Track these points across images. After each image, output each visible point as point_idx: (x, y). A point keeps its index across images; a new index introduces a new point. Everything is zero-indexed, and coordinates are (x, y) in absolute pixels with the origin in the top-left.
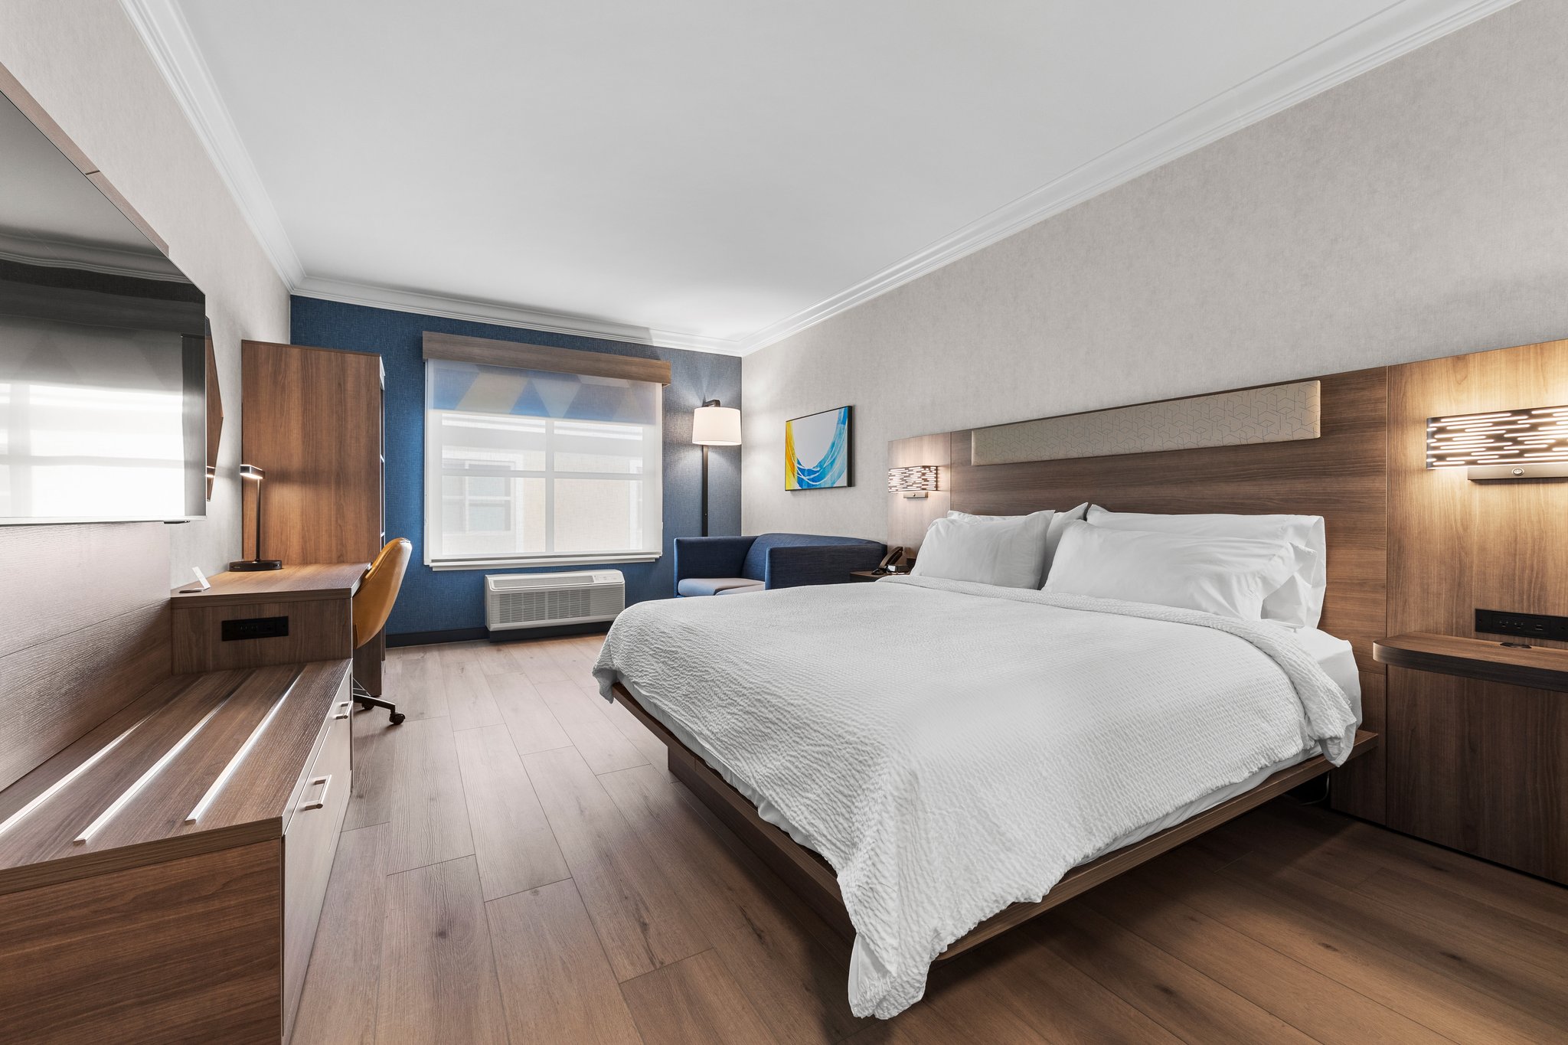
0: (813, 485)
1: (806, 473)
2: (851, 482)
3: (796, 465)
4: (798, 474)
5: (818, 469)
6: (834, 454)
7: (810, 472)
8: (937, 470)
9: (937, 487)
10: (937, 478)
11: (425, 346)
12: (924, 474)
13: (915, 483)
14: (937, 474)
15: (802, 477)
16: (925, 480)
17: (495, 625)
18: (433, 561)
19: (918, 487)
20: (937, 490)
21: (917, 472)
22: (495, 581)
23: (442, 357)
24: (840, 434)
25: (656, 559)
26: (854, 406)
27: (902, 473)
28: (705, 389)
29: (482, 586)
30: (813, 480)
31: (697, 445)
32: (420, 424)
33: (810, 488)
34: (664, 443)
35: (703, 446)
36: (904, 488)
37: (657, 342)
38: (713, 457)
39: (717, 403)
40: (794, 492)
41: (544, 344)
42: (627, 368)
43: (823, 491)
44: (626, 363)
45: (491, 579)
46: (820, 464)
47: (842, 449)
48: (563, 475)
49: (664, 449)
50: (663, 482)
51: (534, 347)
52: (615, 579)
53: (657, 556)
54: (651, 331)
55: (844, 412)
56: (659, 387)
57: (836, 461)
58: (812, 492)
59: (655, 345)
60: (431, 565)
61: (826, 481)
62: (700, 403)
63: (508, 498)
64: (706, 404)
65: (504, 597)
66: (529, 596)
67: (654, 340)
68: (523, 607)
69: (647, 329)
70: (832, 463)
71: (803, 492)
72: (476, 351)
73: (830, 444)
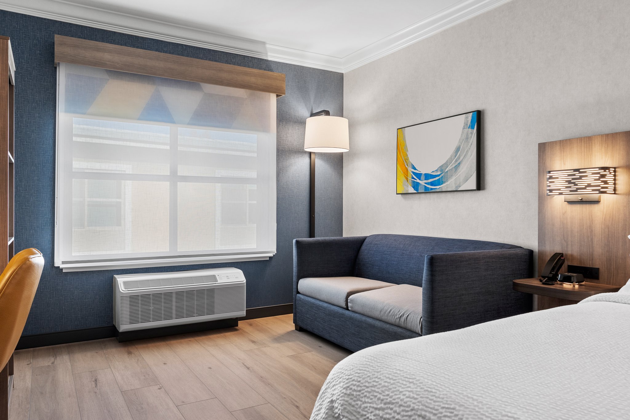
0: (432, 189)
1: (423, 177)
2: (480, 185)
3: (410, 170)
4: (413, 178)
5: (439, 173)
6: (459, 158)
7: (427, 176)
8: (615, 171)
9: (615, 190)
10: (615, 180)
11: (57, 49)
12: (603, 176)
13: (589, 185)
14: (615, 176)
15: (418, 181)
16: (606, 182)
17: (124, 326)
18: (63, 263)
19: (593, 190)
20: (615, 194)
21: (593, 174)
22: (125, 283)
23: (74, 61)
24: (467, 138)
25: (270, 258)
26: (483, 110)
27: (569, 175)
28: (312, 100)
29: (111, 286)
30: (432, 184)
31: (306, 152)
32: (51, 127)
33: (427, 191)
34: (278, 150)
35: (310, 153)
36: (571, 191)
37: (271, 57)
38: (319, 164)
39: (327, 113)
40: (405, 196)
41: (170, 53)
42: (247, 79)
43: (443, 195)
44: (246, 74)
45: (121, 280)
46: (441, 169)
47: (469, 153)
48: (185, 179)
49: (278, 155)
50: (277, 187)
51: (162, 55)
52: (236, 278)
53: (271, 255)
54: (268, 46)
55: (472, 117)
56: (273, 98)
57: (461, 166)
58: (428, 195)
59: (270, 59)
60: (62, 266)
61: (449, 184)
62: (308, 114)
63: (118, 200)
64: (312, 115)
65: (134, 298)
66: (157, 297)
67: (269, 54)
68: (152, 308)
69: (264, 43)
70: (457, 167)
71: (417, 196)
72: (107, 56)
73: (453, 148)
